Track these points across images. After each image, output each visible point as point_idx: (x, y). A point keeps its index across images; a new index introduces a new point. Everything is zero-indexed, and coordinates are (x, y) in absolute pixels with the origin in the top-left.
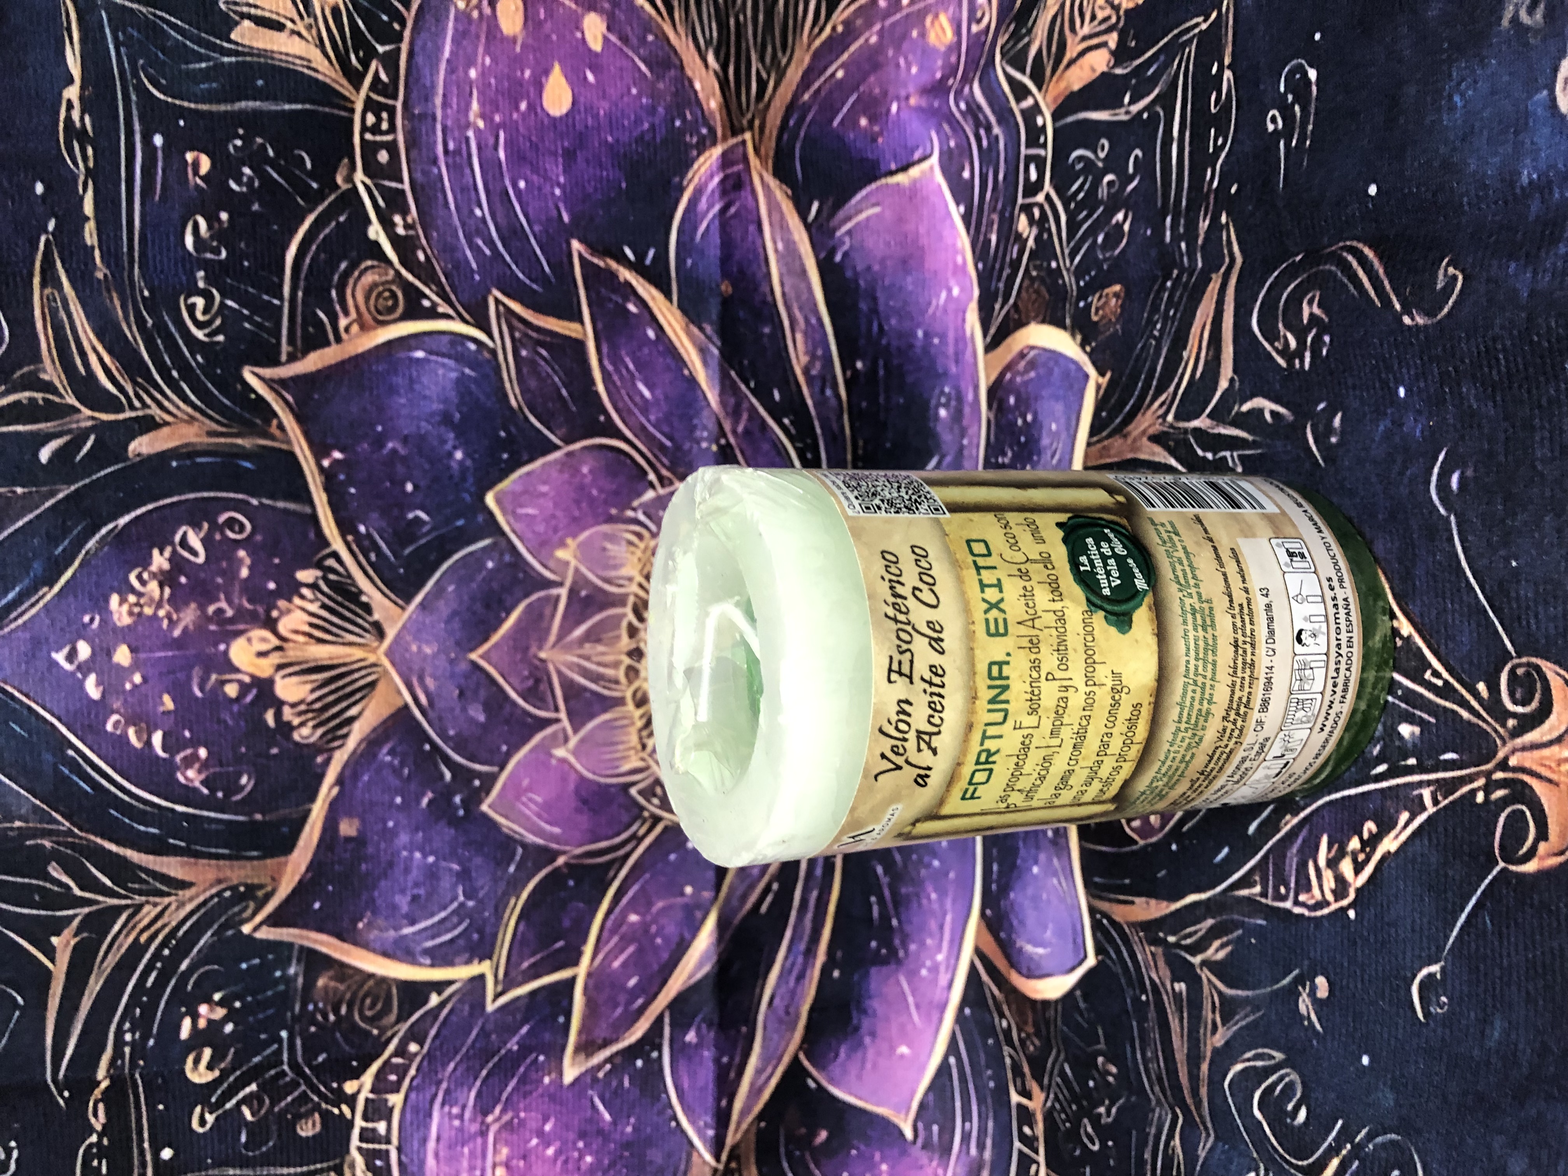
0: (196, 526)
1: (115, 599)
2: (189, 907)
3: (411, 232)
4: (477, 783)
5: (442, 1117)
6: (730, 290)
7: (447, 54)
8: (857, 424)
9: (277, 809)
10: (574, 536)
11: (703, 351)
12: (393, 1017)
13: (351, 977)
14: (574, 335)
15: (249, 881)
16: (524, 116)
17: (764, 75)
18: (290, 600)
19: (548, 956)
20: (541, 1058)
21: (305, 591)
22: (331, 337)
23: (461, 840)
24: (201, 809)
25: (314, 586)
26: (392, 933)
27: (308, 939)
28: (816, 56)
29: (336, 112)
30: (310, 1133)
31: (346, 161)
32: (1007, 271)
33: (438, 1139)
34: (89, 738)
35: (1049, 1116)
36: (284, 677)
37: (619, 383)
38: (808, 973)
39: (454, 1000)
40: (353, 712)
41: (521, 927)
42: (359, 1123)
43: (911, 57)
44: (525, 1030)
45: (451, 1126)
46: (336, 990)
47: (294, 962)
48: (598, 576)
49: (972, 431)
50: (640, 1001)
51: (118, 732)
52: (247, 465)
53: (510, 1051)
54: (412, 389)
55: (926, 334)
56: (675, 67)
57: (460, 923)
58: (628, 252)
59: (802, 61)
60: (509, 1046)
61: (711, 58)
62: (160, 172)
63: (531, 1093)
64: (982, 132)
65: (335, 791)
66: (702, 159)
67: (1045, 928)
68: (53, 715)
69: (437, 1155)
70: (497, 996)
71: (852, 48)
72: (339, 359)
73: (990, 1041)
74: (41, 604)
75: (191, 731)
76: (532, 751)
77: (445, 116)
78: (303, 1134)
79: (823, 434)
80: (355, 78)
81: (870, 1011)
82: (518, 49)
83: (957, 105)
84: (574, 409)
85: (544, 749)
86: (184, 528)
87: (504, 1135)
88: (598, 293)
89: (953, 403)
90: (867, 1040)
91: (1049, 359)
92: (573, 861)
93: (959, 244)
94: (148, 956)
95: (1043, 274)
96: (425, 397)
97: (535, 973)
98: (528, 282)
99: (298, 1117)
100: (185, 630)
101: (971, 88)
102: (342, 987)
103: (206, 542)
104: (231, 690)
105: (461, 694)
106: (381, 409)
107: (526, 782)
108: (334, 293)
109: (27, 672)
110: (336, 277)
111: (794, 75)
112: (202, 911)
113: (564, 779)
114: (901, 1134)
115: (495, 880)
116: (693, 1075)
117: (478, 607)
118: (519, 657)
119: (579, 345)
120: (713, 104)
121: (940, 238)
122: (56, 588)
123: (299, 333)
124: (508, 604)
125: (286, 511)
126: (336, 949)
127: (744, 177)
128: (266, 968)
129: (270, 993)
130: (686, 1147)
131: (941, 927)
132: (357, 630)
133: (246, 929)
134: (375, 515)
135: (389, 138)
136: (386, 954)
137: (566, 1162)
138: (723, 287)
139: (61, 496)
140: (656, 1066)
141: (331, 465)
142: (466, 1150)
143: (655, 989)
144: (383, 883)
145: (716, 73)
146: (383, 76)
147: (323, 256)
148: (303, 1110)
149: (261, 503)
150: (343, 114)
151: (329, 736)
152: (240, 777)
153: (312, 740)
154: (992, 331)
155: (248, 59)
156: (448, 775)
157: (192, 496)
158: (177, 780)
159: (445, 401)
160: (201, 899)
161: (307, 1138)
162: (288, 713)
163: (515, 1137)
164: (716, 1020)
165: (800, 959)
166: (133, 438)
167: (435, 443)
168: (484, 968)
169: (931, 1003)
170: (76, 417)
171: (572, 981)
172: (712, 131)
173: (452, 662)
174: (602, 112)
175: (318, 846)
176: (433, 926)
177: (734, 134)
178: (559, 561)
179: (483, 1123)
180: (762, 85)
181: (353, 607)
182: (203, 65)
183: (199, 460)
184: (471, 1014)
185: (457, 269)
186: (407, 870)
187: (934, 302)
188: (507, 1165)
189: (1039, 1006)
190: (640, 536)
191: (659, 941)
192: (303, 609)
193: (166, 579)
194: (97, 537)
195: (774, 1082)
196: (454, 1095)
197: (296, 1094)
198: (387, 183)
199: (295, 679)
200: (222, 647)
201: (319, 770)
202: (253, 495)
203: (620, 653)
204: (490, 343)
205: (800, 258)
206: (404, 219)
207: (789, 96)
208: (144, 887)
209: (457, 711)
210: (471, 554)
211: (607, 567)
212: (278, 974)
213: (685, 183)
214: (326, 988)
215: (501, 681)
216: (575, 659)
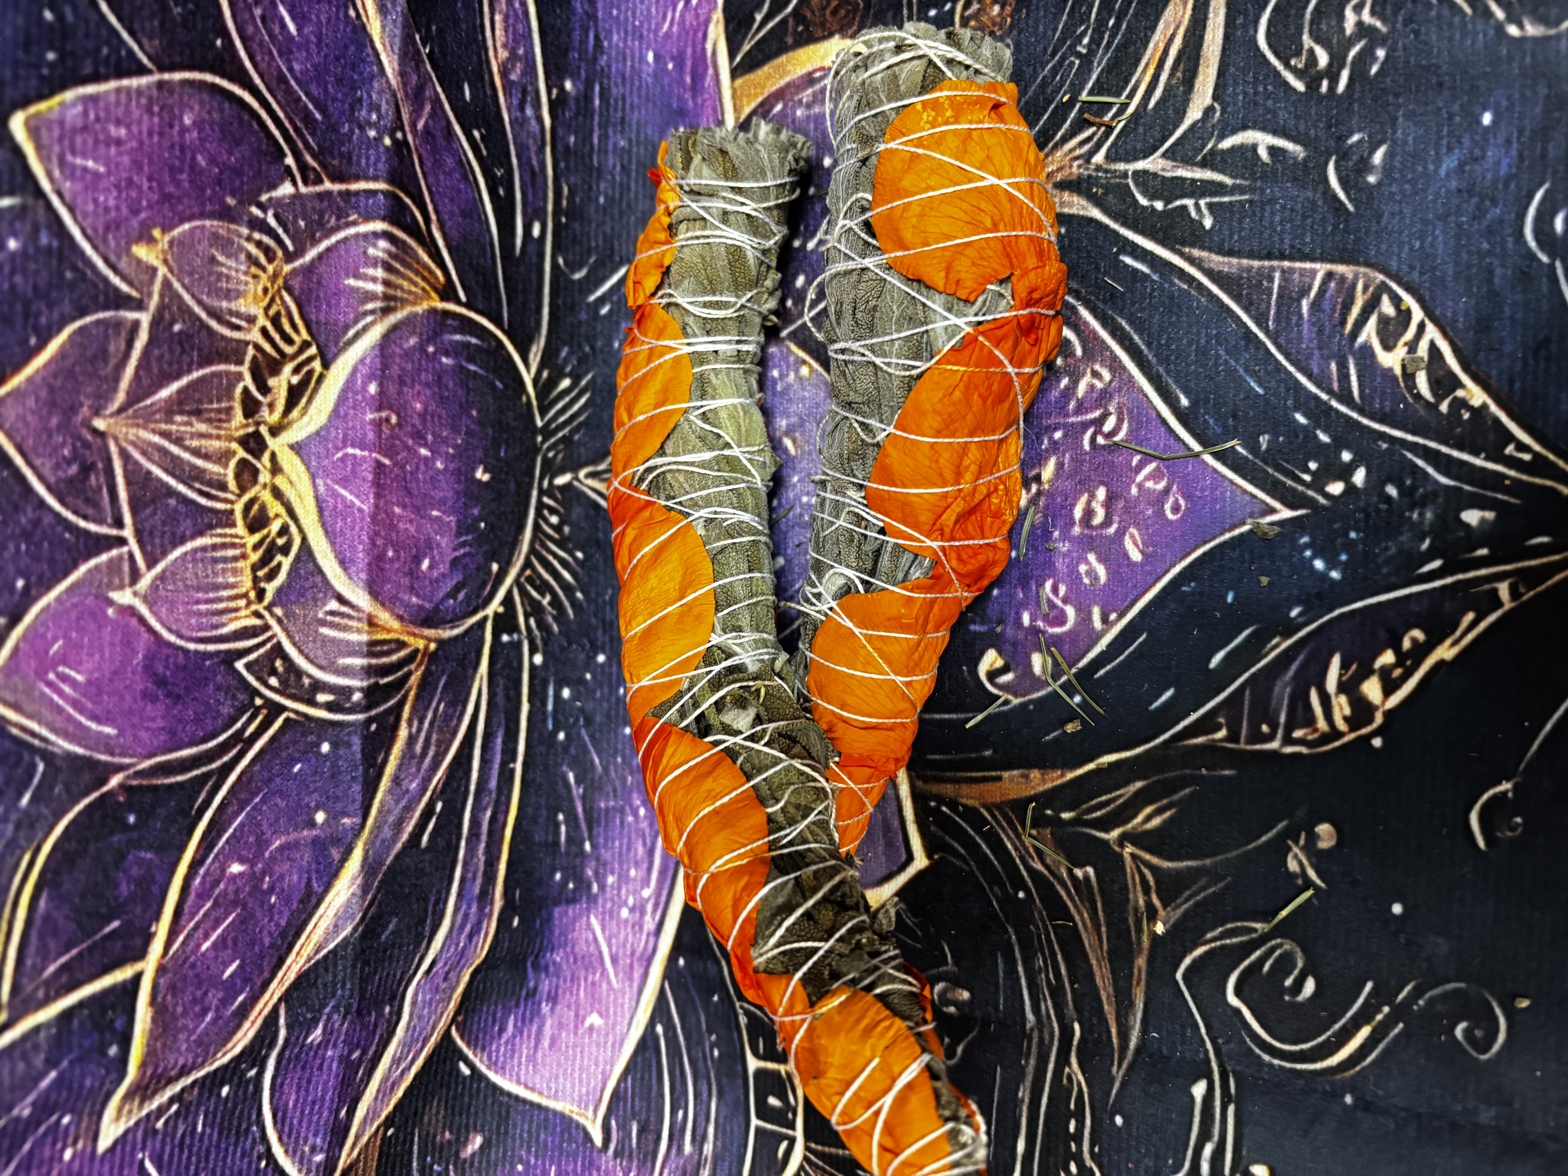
8: (561, 163)
10: (165, 230)
19: (92, 949)
20: (67, 1119)
41: (42, 904)
44: (49, 1078)
48: (201, 305)
50: (240, 1000)
53: (15, 1119)
55: (658, 58)
73: (715, 998)
76: (71, 591)
81: (551, 968)
84: (176, 11)
85: (95, 588)
90: (546, 1008)
92: (136, 782)
97: (68, 981)
107: (56, 646)
113: (128, 643)
114: (586, 1136)
118: (54, 421)
124: (43, 321)
140: (251, 1088)
143: (266, 974)
154: (744, 51)
164: (354, 1003)
165: (474, 908)
169: (634, 952)
171: (133, 984)
178: (138, 262)
187: (669, 16)
190: (267, 251)
191: (273, 899)
203: (230, 439)
211: (215, 292)
215: (18, 460)
216: (156, 439)
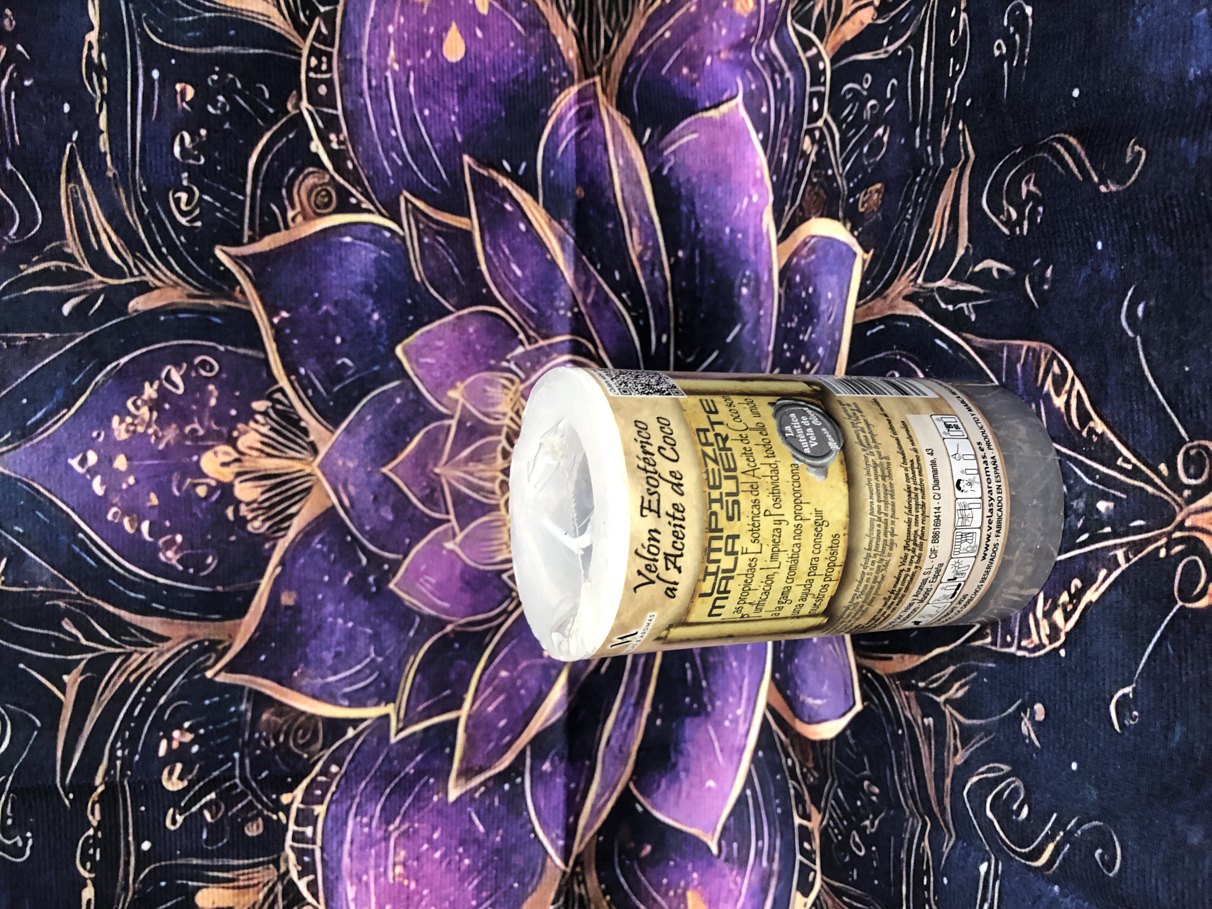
0: (178, 366)
1: (116, 420)
2: (167, 656)
3: (343, 147)
4: (386, 567)
5: (355, 825)
6: (583, 194)
7: (371, 14)
8: (678, 299)
9: (234, 583)
10: (462, 381)
11: (562, 241)
12: (319, 745)
13: (288, 713)
14: (464, 227)
15: (212, 638)
16: (428, 61)
17: (610, 34)
18: (247, 424)
19: (439, 701)
20: (432, 780)
21: (259, 417)
22: (281, 225)
23: (374, 609)
24: (177, 581)
25: (265, 414)
26: (319, 681)
27: (256, 683)
28: (650, 20)
29: (288, 56)
30: (255, 834)
31: (295, 92)
32: (794, 180)
33: (352, 842)
34: (94, 526)
35: (824, 833)
36: (241, 482)
37: (497, 264)
38: (637, 720)
39: (366, 733)
40: (293, 510)
41: (418, 679)
42: (292, 827)
43: (721, 22)
44: (419, 758)
45: (362, 833)
46: (276, 723)
47: (245, 700)
48: (479, 411)
49: (767, 304)
50: (508, 738)
51: (116, 521)
52: (217, 320)
53: (407, 774)
54: (341, 265)
55: (732, 231)
56: (543, 27)
57: (371, 674)
58: (506, 164)
59: (639, 24)
60: (407, 769)
61: (570, 20)
62: (156, 97)
63: (423, 808)
64: (777, 76)
65: (279, 570)
66: (562, 96)
67: (822, 683)
68: (68, 506)
69: (350, 855)
70: (399, 731)
71: (677, 15)
72: (287, 242)
73: (778, 777)
74: (61, 422)
75: (170, 521)
76: (428, 543)
77: (369, 61)
78: (249, 834)
79: (652, 306)
80: (303, 31)
81: (685, 753)
82: (425, 11)
83: (757, 56)
84: (463, 283)
85: (438, 543)
86: (168, 367)
87: (402, 841)
88: (483, 195)
89: (752, 283)
90: (683, 775)
91: (827, 243)
92: (459, 629)
93: (758, 163)
94: (135, 692)
95: (822, 180)
96: (351, 272)
97: (428, 714)
98: (430, 186)
99: (246, 821)
100: (168, 444)
101: (768, 43)
102: (280, 721)
103: (185, 378)
104: (201, 491)
105: (375, 499)
106: (318, 281)
107: (423, 568)
108: (284, 192)
109: (49, 474)
110: (286, 180)
111: (633, 34)
112: (177, 659)
113: (452, 565)
114: (709, 849)
115: (399, 642)
116: (548, 797)
117: (389, 433)
118: (419, 471)
119: (468, 235)
120: (571, 54)
121: (744, 158)
122: (73, 410)
123: (257, 222)
124: (411, 430)
125: (245, 356)
126: (276, 692)
127: (594, 109)
128: (223, 705)
129: (226, 724)
130: (542, 853)
131: (741, 688)
132: (297, 448)
133: (209, 674)
134: (312, 361)
135: (327, 76)
136: (315, 697)
137: (449, 863)
138: (578, 192)
139: (78, 340)
140: (520, 790)
141: (279, 322)
142: (373, 851)
143: (519, 729)
144: (313, 642)
145: (573, 31)
146: (324, 30)
147: (276, 163)
148: (250, 815)
149: (227, 350)
150: (294, 57)
151: (275, 528)
152: (206, 558)
153: (262, 530)
154: (783, 226)
155: (223, 14)
156: (364, 561)
157: (175, 342)
158: (158, 559)
159: (366, 275)
160: (176, 650)
161: (253, 838)
162: (243, 510)
163: (411, 843)
164: (566, 754)
165: (631, 710)
166: (132, 298)
167: (358, 307)
168: (389, 709)
169: (733, 746)
170: (89, 281)
171: (456, 721)
172: (571, 74)
173: (369, 474)
174: (487, 60)
175: (265, 612)
176: (351, 676)
177: (587, 77)
178: (450, 399)
179: (386, 831)
180: (609, 41)
181: (294, 430)
182: (190, 18)
183: (181, 316)
184: (378, 744)
185: (377, 175)
186: (332, 633)
187: (738, 206)
188: (404, 864)
189: (818, 745)
190: (512, 381)
191: (523, 692)
192: (257, 431)
193: (154, 405)
194: (104, 372)
195: (610, 805)
196: (364, 808)
197: (245, 802)
198: (325, 110)
199: (249, 484)
200: (195, 458)
201: (266, 554)
202: (221, 344)
203: (496, 471)
204: (401, 232)
205: (636, 170)
206: (338, 137)
207: (629, 50)
208: (133, 640)
209: (372, 511)
210: (384, 392)
211: (487, 405)
212: (233, 709)
213: (549, 113)
214: (268, 721)
215: (405, 489)
216: (462, 475)
